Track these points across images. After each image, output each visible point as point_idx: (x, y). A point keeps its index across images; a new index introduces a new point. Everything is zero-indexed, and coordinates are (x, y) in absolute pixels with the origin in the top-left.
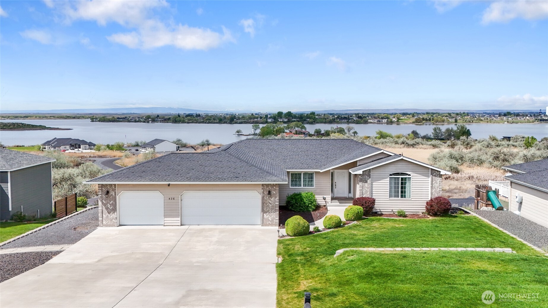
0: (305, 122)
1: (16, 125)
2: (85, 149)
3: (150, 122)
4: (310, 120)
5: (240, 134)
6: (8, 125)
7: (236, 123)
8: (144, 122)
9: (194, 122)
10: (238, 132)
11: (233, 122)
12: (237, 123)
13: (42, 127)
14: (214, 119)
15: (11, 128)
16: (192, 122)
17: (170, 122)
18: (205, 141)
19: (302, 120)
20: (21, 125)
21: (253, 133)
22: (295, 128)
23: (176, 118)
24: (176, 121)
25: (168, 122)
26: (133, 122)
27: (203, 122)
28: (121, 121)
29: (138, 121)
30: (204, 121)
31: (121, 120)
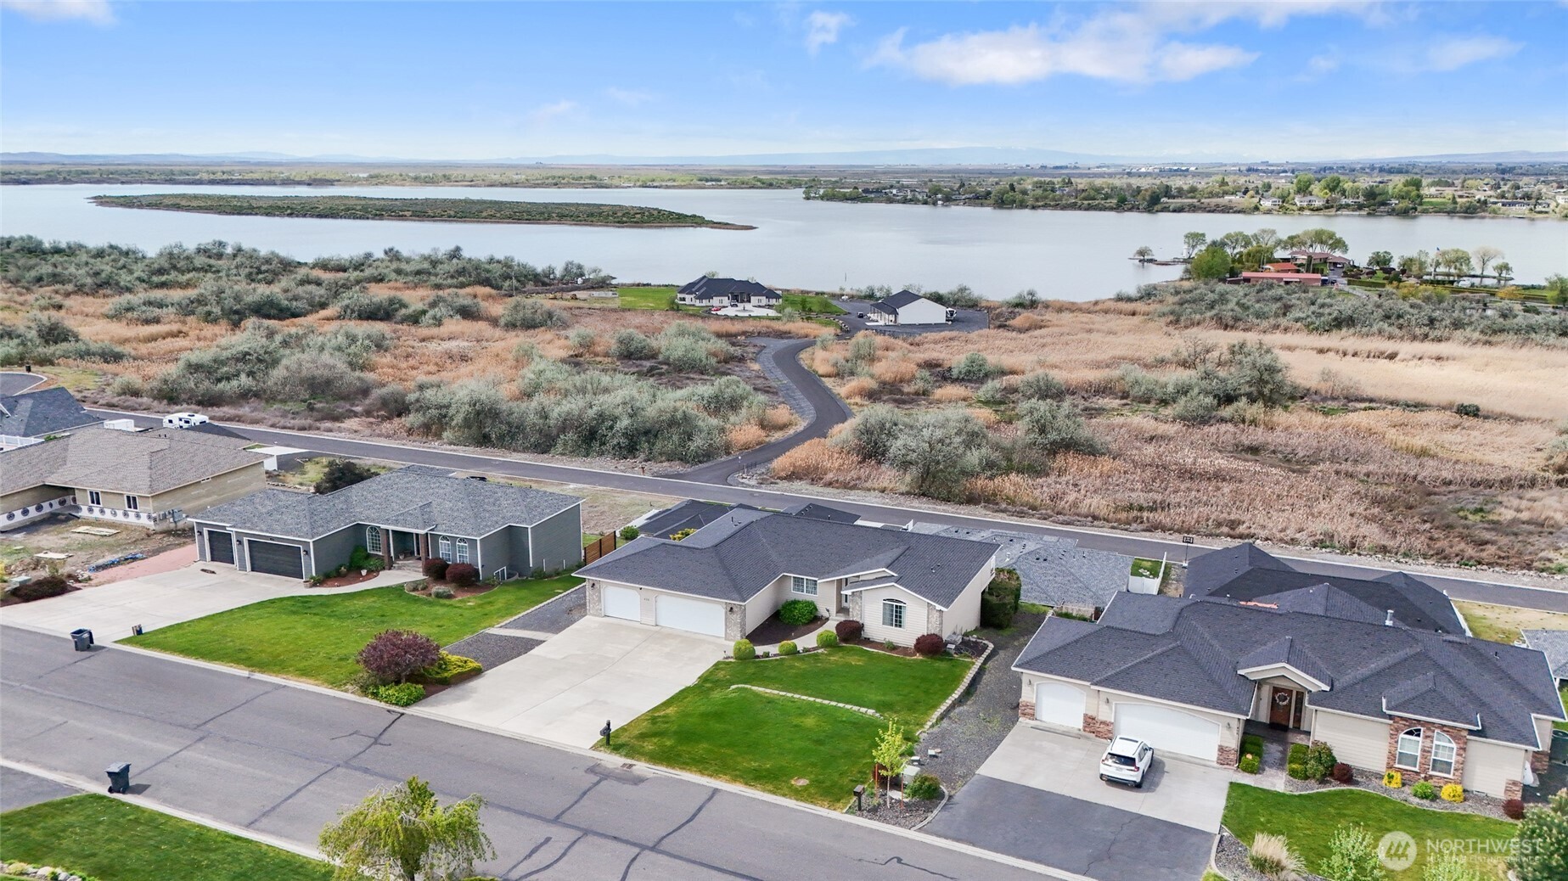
0: (1382, 208)
1: (647, 213)
2: (760, 306)
3: (940, 202)
4: (1401, 205)
5: (1146, 257)
6: (632, 212)
7: (1165, 209)
8: (925, 203)
9: (1050, 206)
10: (1142, 253)
11: (1158, 207)
12: (1169, 211)
13: (696, 220)
14: (1107, 197)
15: (636, 222)
16: (1045, 206)
17: (988, 205)
18: (1025, 293)
19: (1372, 201)
20: (655, 213)
21: (1185, 256)
22: (1311, 246)
23: (1003, 195)
24: (1003, 202)
25: (982, 205)
26: (898, 202)
27: (1073, 207)
28: (871, 200)
29: (911, 201)
30: (1075, 204)
31: (873, 196)
